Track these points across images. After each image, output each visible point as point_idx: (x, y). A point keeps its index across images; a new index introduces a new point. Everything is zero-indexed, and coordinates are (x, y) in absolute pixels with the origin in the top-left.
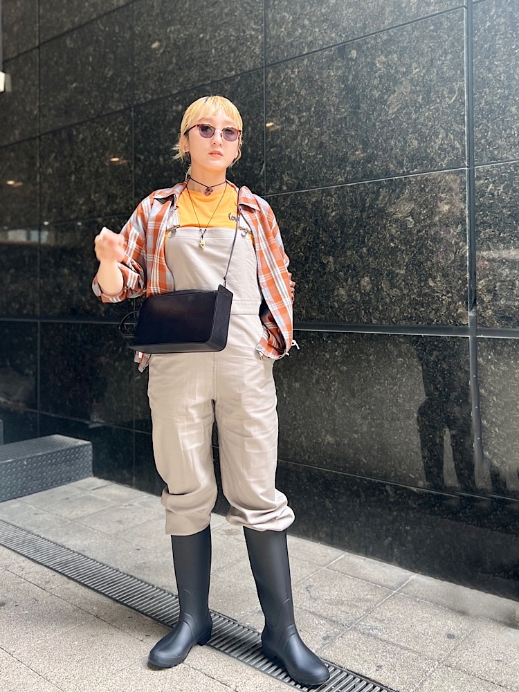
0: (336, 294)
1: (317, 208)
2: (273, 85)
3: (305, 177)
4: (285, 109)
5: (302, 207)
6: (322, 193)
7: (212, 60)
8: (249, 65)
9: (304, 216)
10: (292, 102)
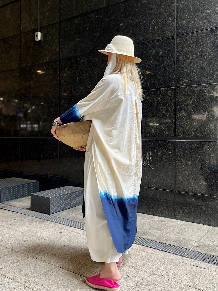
0: (209, 126)
1: (200, 92)
2: (180, 43)
3: (194, 80)
4: (185, 53)
5: (193, 92)
6: (203, 87)
7: (150, 32)
8: (168, 35)
9: (194, 95)
10: (189, 50)
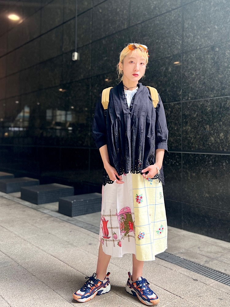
0: (210, 139)
1: (203, 107)
3: (198, 95)
4: (190, 70)
5: (197, 106)
6: (205, 101)
7: (161, 50)
8: (176, 52)
9: (197, 109)
10: (193, 67)
